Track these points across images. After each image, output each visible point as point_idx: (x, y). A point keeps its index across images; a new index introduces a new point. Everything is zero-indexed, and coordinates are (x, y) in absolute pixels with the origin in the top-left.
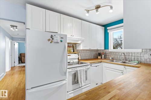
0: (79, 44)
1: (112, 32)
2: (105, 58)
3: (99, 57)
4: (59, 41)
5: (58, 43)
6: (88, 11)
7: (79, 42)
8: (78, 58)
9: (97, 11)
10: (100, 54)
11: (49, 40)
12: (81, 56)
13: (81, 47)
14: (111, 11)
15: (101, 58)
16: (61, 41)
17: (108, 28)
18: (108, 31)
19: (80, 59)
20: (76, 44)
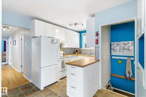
0: (64, 44)
1: (84, 37)
2: (80, 53)
3: (76, 53)
4: (56, 43)
5: (55, 43)
6: (70, 25)
7: (64, 43)
8: (63, 54)
9: (75, 26)
10: (77, 51)
11: (51, 42)
12: (65, 52)
13: (65, 46)
14: (83, 27)
15: (78, 54)
16: (57, 43)
17: (82, 34)
18: (82, 36)
19: (64, 54)
20: (61, 44)
